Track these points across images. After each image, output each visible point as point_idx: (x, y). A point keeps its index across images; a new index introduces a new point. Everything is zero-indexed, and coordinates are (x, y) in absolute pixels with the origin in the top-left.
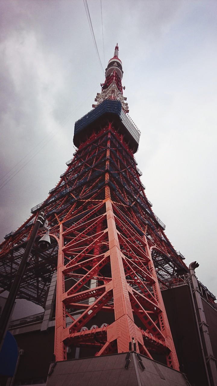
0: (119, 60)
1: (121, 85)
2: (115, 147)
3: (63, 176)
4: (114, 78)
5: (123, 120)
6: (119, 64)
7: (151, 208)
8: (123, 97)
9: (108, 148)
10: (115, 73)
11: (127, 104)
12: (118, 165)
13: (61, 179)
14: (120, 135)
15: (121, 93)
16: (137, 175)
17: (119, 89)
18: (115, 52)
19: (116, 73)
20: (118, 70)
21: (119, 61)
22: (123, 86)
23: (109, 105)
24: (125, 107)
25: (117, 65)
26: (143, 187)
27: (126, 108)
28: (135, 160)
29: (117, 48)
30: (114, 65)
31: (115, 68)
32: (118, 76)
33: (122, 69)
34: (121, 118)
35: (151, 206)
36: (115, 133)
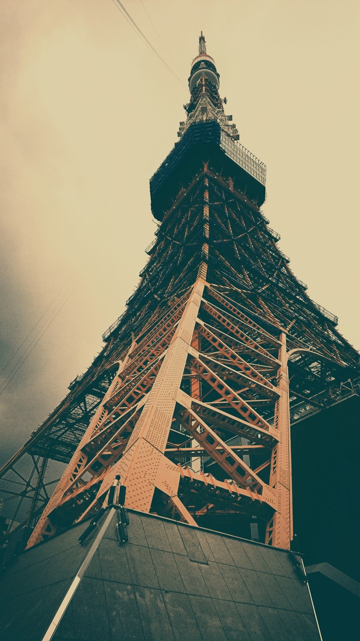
0: (208, 56)
1: (219, 97)
2: (219, 199)
3: (143, 273)
4: (204, 88)
5: (226, 150)
6: (210, 62)
7: (306, 291)
8: (226, 116)
9: (206, 203)
10: (203, 80)
11: (234, 126)
12: (228, 229)
13: (140, 278)
14: (227, 179)
15: (221, 110)
16: (272, 241)
17: (215, 105)
18: (200, 47)
19: (206, 80)
20: (209, 73)
21: (208, 59)
22: (222, 97)
23: (197, 133)
24: (232, 131)
25: (205, 66)
26: (284, 259)
27: (233, 133)
28: (264, 215)
29: (202, 39)
30: (200, 67)
31: (203, 71)
32: (210, 83)
33: (216, 71)
34: (223, 148)
35: (305, 289)
36: (217, 176)
